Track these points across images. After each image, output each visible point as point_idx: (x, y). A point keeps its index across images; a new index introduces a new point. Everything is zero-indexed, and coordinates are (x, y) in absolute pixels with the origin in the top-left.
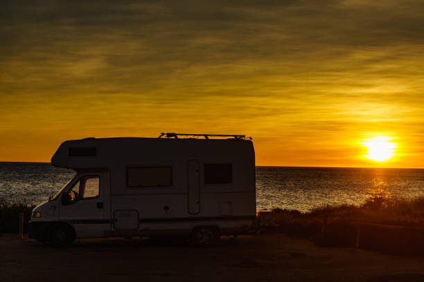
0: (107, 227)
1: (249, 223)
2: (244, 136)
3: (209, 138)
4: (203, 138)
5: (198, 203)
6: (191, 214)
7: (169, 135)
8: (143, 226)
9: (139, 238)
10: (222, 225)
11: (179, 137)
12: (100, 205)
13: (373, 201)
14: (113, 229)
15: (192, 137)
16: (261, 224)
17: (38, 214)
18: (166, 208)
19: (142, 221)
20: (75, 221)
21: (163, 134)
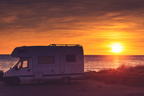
0: (32, 78)
1: (82, 76)
2: (79, 45)
3: (67, 46)
4: (65, 46)
5: (64, 69)
6: (61, 73)
7: (53, 45)
8: (44, 78)
9: (42, 82)
10: (72, 76)
11: (57, 45)
12: (29, 70)
13: (121, 67)
14: (34, 79)
15: (61, 45)
16: (86, 76)
17: (7, 74)
18: (53, 71)
19: (44, 76)
20: (20, 76)
21: (51, 44)
